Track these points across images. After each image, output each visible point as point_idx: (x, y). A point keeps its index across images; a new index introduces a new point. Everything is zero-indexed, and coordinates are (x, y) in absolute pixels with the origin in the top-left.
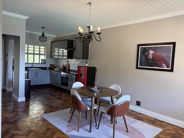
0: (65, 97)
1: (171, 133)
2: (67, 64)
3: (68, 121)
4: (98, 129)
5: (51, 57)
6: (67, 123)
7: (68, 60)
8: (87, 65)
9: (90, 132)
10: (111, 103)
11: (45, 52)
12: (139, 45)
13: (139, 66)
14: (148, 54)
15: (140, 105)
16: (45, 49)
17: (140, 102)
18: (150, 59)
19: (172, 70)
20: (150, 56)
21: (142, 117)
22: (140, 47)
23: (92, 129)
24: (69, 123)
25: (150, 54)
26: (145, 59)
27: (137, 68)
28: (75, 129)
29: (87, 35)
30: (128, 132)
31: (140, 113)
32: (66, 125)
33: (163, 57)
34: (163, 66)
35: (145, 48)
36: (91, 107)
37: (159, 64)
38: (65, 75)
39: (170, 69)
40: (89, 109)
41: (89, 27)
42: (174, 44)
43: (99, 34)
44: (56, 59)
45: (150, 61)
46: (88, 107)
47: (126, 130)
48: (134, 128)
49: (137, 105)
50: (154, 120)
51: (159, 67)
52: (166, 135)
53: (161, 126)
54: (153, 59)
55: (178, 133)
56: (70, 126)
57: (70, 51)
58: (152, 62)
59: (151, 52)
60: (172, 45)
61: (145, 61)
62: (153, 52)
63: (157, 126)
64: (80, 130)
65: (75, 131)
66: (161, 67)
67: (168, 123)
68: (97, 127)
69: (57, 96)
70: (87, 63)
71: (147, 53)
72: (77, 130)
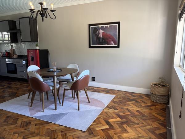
0: (16, 86)
1: (122, 97)
2: (11, 49)
3: (29, 106)
4: (62, 106)
6: (28, 108)
7: (11, 44)
8: (38, 48)
9: (56, 109)
10: (71, 81)
12: (90, 25)
13: (91, 46)
14: (99, 33)
15: (95, 80)
17: (95, 78)
18: (101, 38)
19: (118, 47)
20: (101, 35)
21: (98, 90)
22: (91, 27)
23: (57, 107)
24: (31, 107)
25: (100, 33)
26: (96, 38)
27: (90, 47)
28: (40, 111)
29: (39, 12)
30: (89, 102)
31: (95, 87)
32: (28, 109)
33: (111, 35)
34: (112, 43)
35: (95, 28)
36: (54, 87)
37: (108, 41)
38: (11, 61)
39: (117, 45)
40: (51, 88)
41: (41, 4)
42: (119, 23)
43: (53, 11)
45: (101, 40)
46: (50, 87)
47: (88, 101)
48: (93, 99)
49: (92, 80)
50: (107, 90)
51: (109, 45)
52: (119, 99)
53: (114, 94)
54: (103, 38)
55: (126, 96)
56: (33, 109)
57: (14, 33)
58: (102, 41)
59: (101, 31)
60: (117, 24)
61: (97, 40)
62: (103, 32)
63: (110, 94)
64: (45, 110)
65: (40, 112)
66: (110, 45)
67: (118, 90)
68: (61, 105)
69: (5, 85)
70: (37, 45)
71: (97, 32)
72: (42, 111)
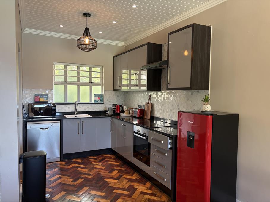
2: (148, 103)
5: (114, 90)
7: (149, 94)
11: (101, 78)
16: (101, 72)
44: (125, 92)
